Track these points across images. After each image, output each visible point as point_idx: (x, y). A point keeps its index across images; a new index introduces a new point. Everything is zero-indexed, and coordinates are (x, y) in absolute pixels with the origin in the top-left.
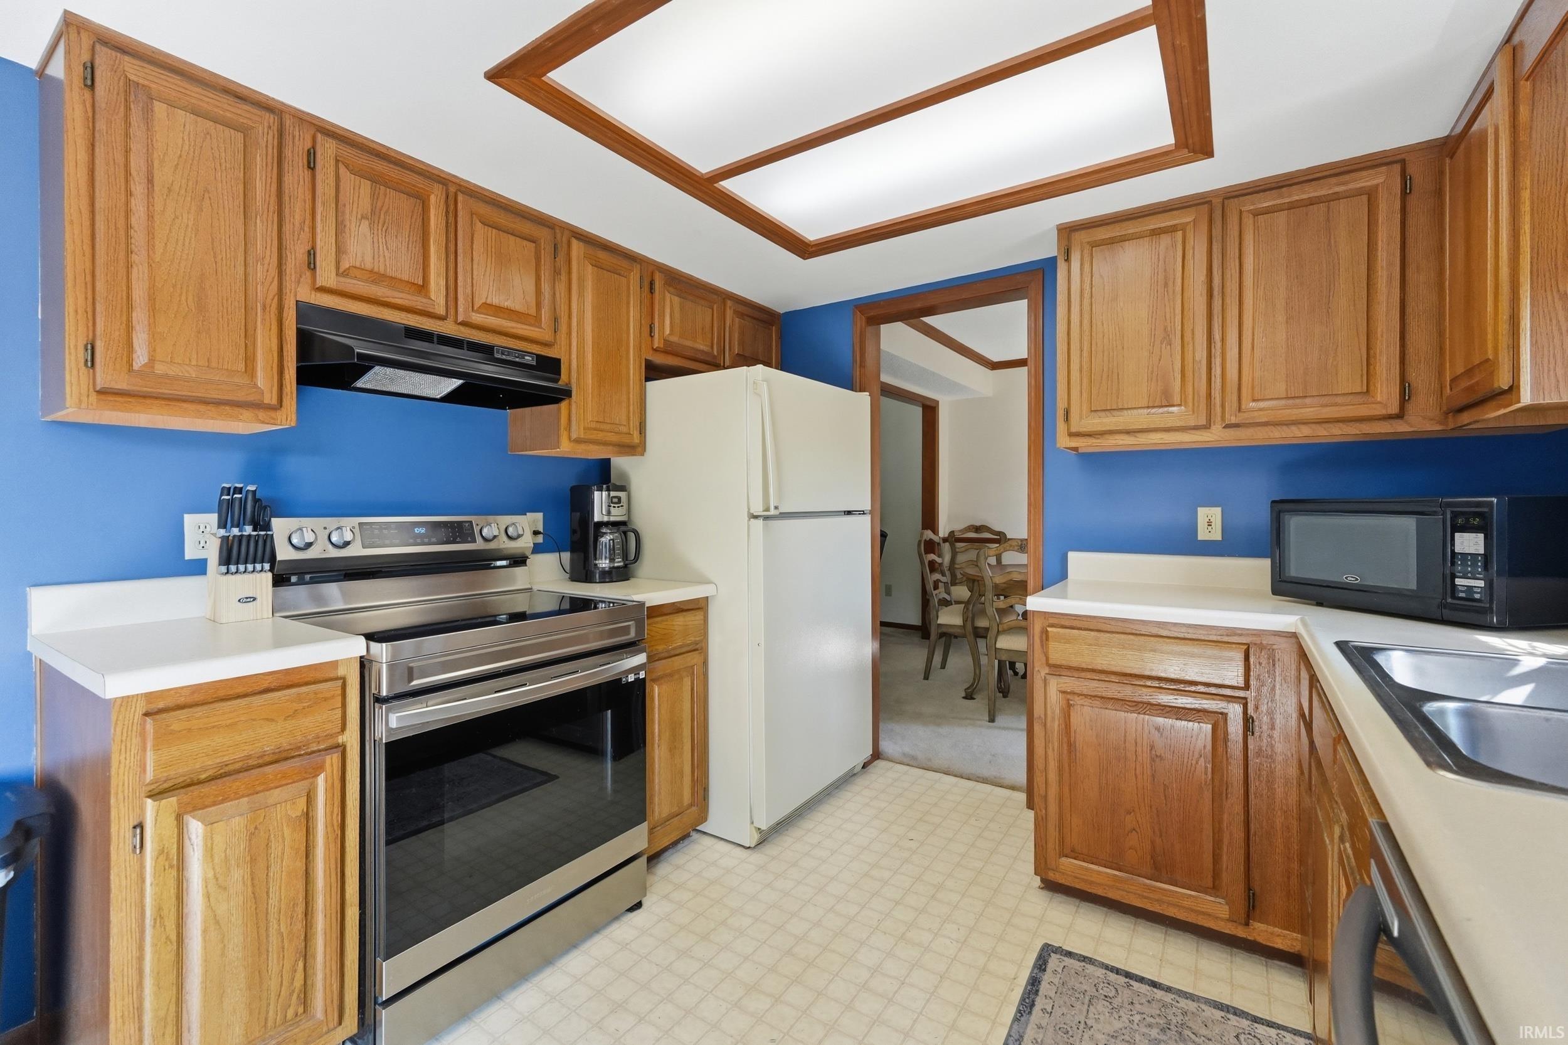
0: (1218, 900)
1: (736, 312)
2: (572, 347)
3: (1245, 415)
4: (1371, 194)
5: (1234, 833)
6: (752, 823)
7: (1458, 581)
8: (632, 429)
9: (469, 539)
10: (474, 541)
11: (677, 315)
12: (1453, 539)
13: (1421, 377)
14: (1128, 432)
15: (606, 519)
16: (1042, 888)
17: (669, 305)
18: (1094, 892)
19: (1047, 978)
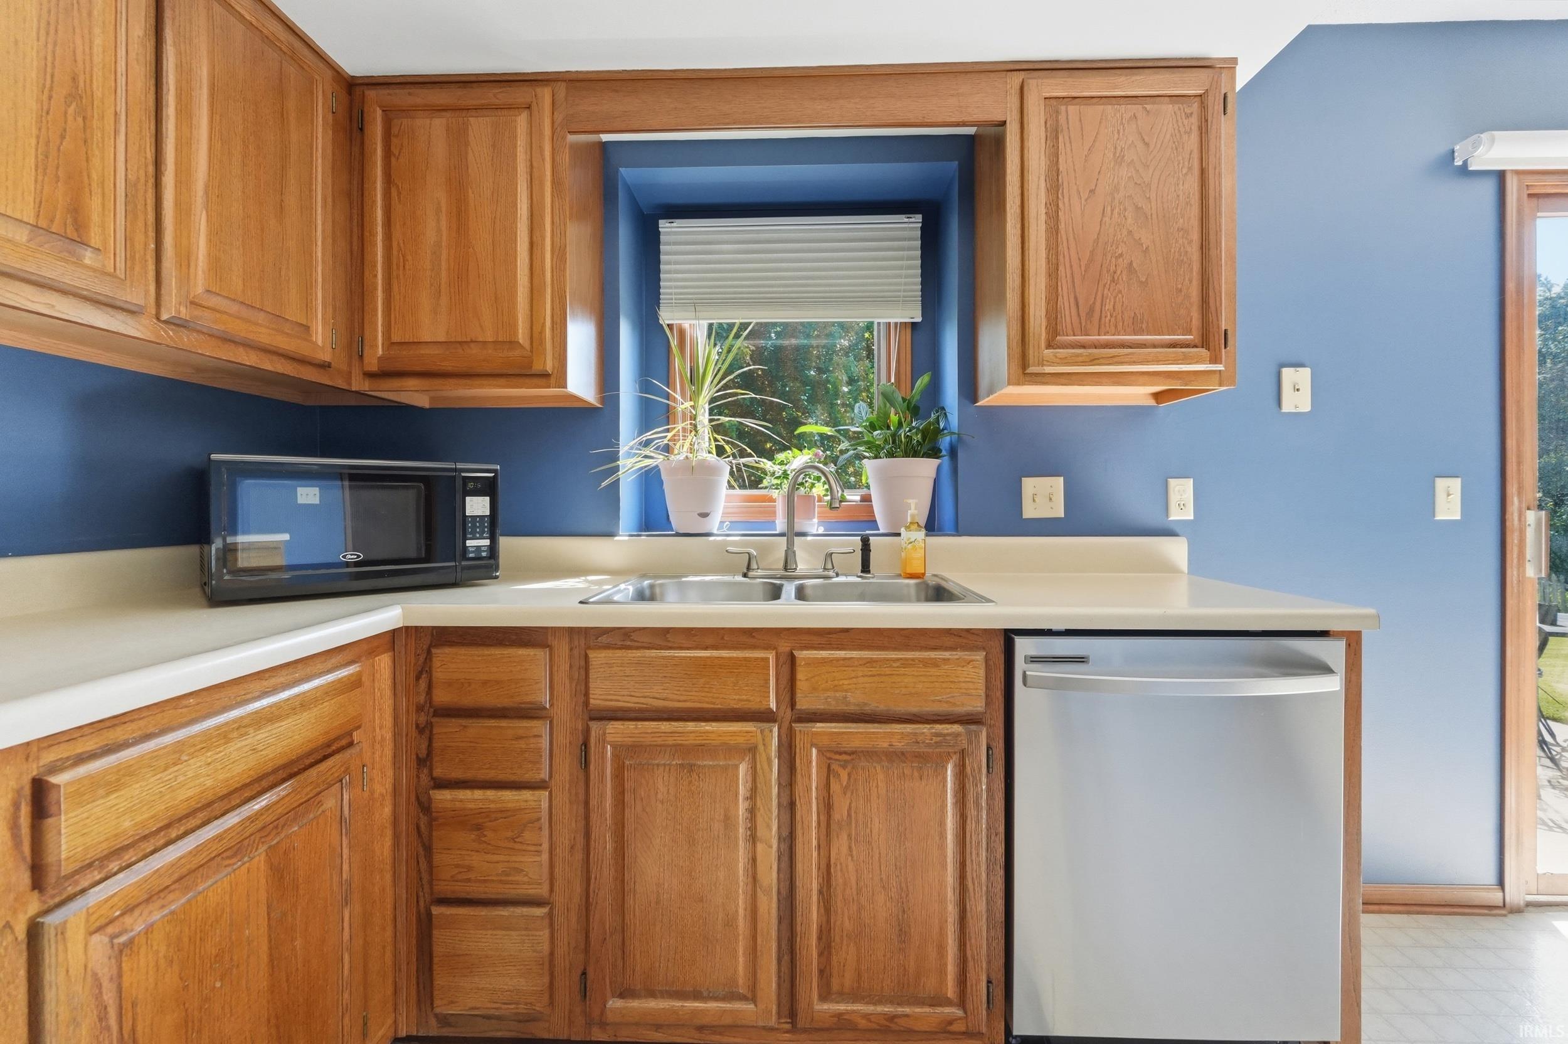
3: (197, 311)
4: (312, 83)
7: (468, 544)
12: (464, 501)
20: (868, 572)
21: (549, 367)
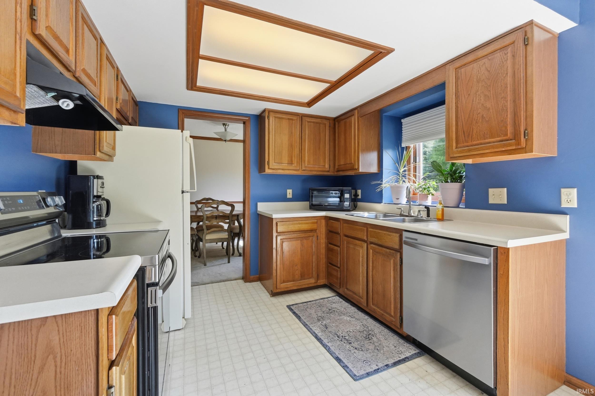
0: (313, 279)
3: (306, 168)
4: (325, 124)
6: (184, 318)
11: (123, 94)
12: (345, 195)
13: (332, 165)
15: (97, 194)
16: (272, 297)
18: (287, 290)
19: (295, 311)
20: (429, 217)
21: (356, 167)
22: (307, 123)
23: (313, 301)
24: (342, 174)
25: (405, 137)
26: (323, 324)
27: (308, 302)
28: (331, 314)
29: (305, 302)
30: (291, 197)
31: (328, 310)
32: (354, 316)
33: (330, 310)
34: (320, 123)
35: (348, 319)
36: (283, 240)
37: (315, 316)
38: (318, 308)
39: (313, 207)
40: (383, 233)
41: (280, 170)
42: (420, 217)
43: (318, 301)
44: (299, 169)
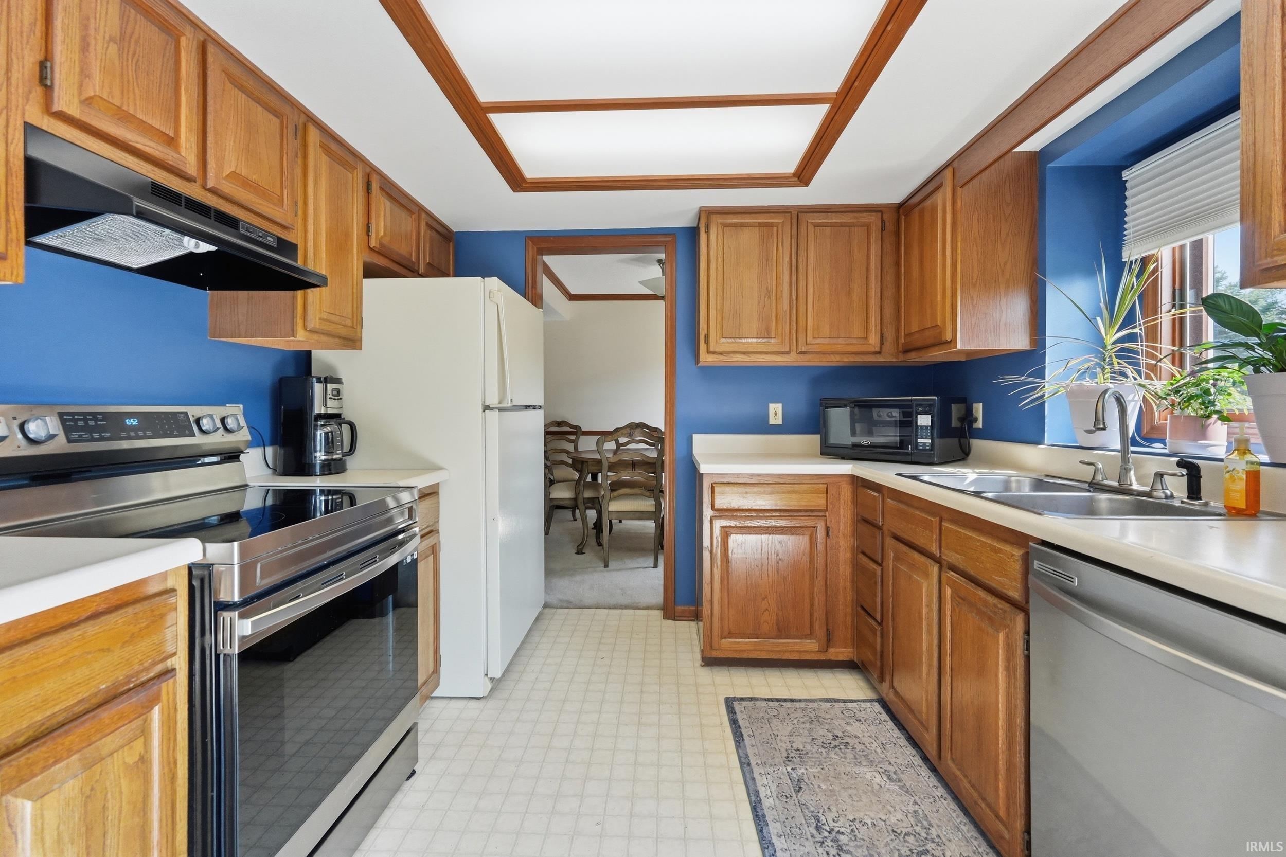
0: (813, 641)
1: (427, 224)
2: (308, 235)
3: (809, 347)
4: (868, 226)
5: (819, 600)
6: (487, 675)
7: (919, 441)
8: (355, 324)
9: (187, 432)
10: (193, 434)
11: (389, 219)
12: (917, 417)
13: (889, 332)
14: (744, 353)
15: (323, 411)
16: (703, 666)
17: (383, 207)
18: (741, 657)
19: (739, 716)
20: (1197, 498)
21: (948, 337)
22: (811, 228)
23: (800, 701)
24: (915, 358)
25: (1133, 227)
26: (795, 776)
27: (785, 700)
28: (833, 752)
29: (778, 700)
30: (779, 422)
31: (831, 738)
32: (902, 776)
33: (836, 737)
34: (850, 225)
35: (878, 779)
36: (727, 530)
37: (784, 745)
38: (803, 723)
39: (830, 451)
40: (979, 541)
41: (738, 355)
42: (1163, 496)
43: (815, 705)
44: (788, 350)
